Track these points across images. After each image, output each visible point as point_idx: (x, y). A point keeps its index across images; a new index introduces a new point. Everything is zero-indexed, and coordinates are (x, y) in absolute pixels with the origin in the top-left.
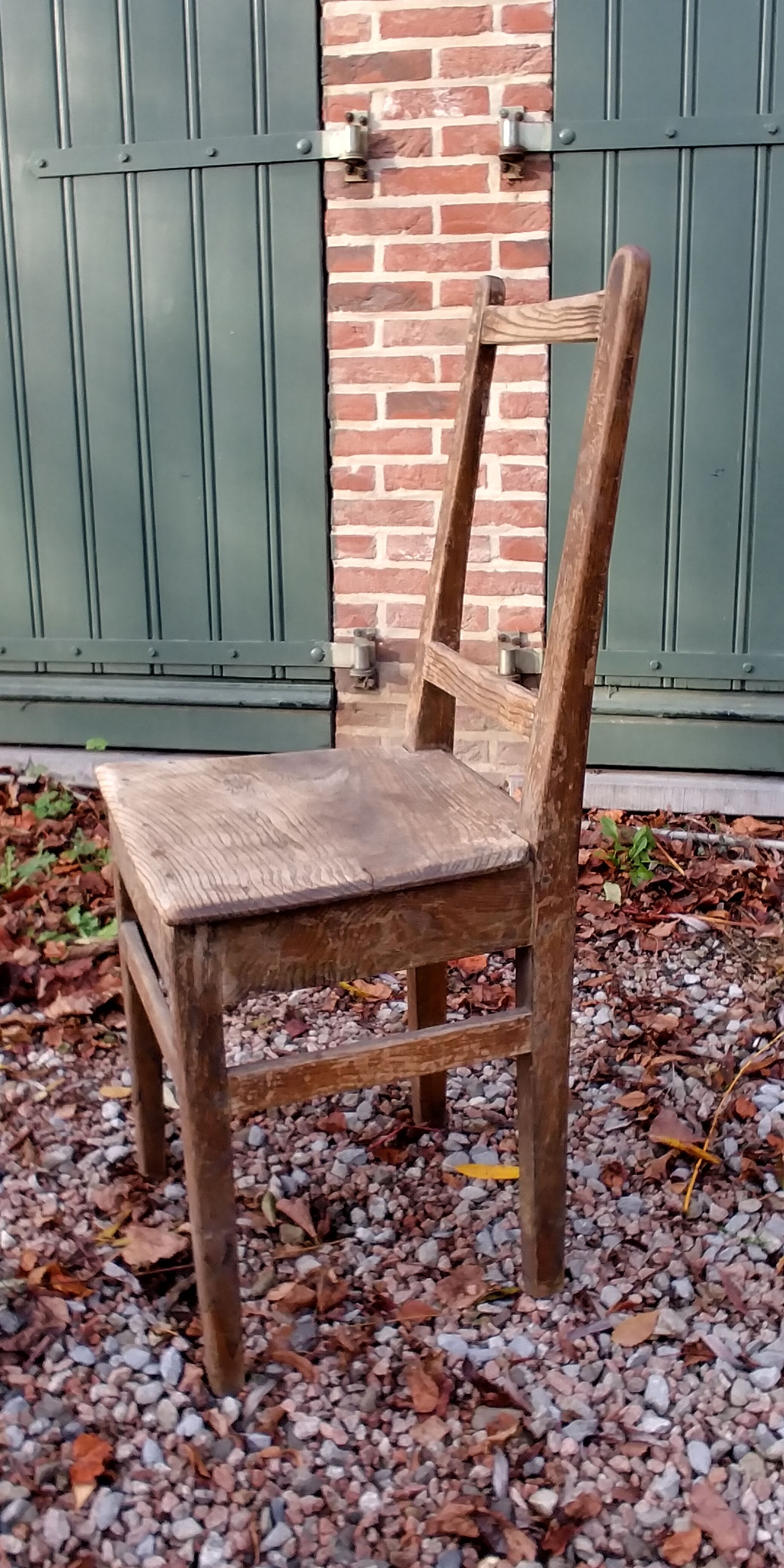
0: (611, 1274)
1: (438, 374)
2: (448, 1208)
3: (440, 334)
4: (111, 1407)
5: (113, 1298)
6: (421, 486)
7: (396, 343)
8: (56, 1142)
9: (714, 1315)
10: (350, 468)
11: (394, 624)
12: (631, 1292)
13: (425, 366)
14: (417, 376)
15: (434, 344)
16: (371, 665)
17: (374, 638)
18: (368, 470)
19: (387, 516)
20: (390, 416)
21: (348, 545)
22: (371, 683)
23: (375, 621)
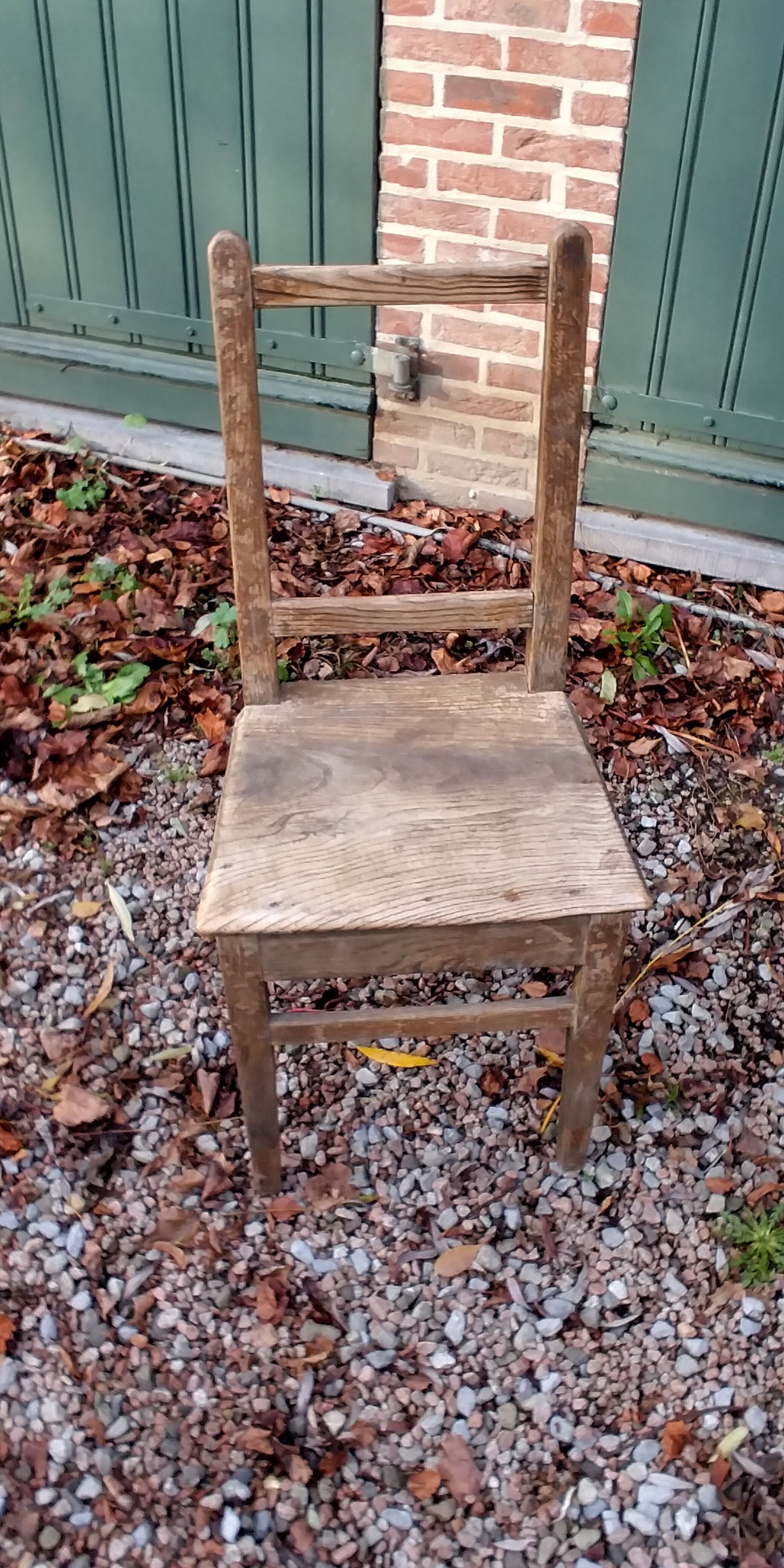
0: (455, 1193)
1: (504, 60)
2: (341, 1093)
3: (511, 11)
4: (23, 1273)
5: (41, 1160)
6: (478, 190)
7: (459, 16)
8: (23, 966)
9: (528, 1252)
10: (399, 158)
11: (439, 336)
12: (467, 1217)
13: (490, 49)
14: (480, 59)
15: (503, 22)
16: (412, 376)
17: (418, 350)
18: (420, 163)
19: (437, 219)
20: (447, 103)
21: (394, 245)
22: (411, 396)
23: (419, 330)
